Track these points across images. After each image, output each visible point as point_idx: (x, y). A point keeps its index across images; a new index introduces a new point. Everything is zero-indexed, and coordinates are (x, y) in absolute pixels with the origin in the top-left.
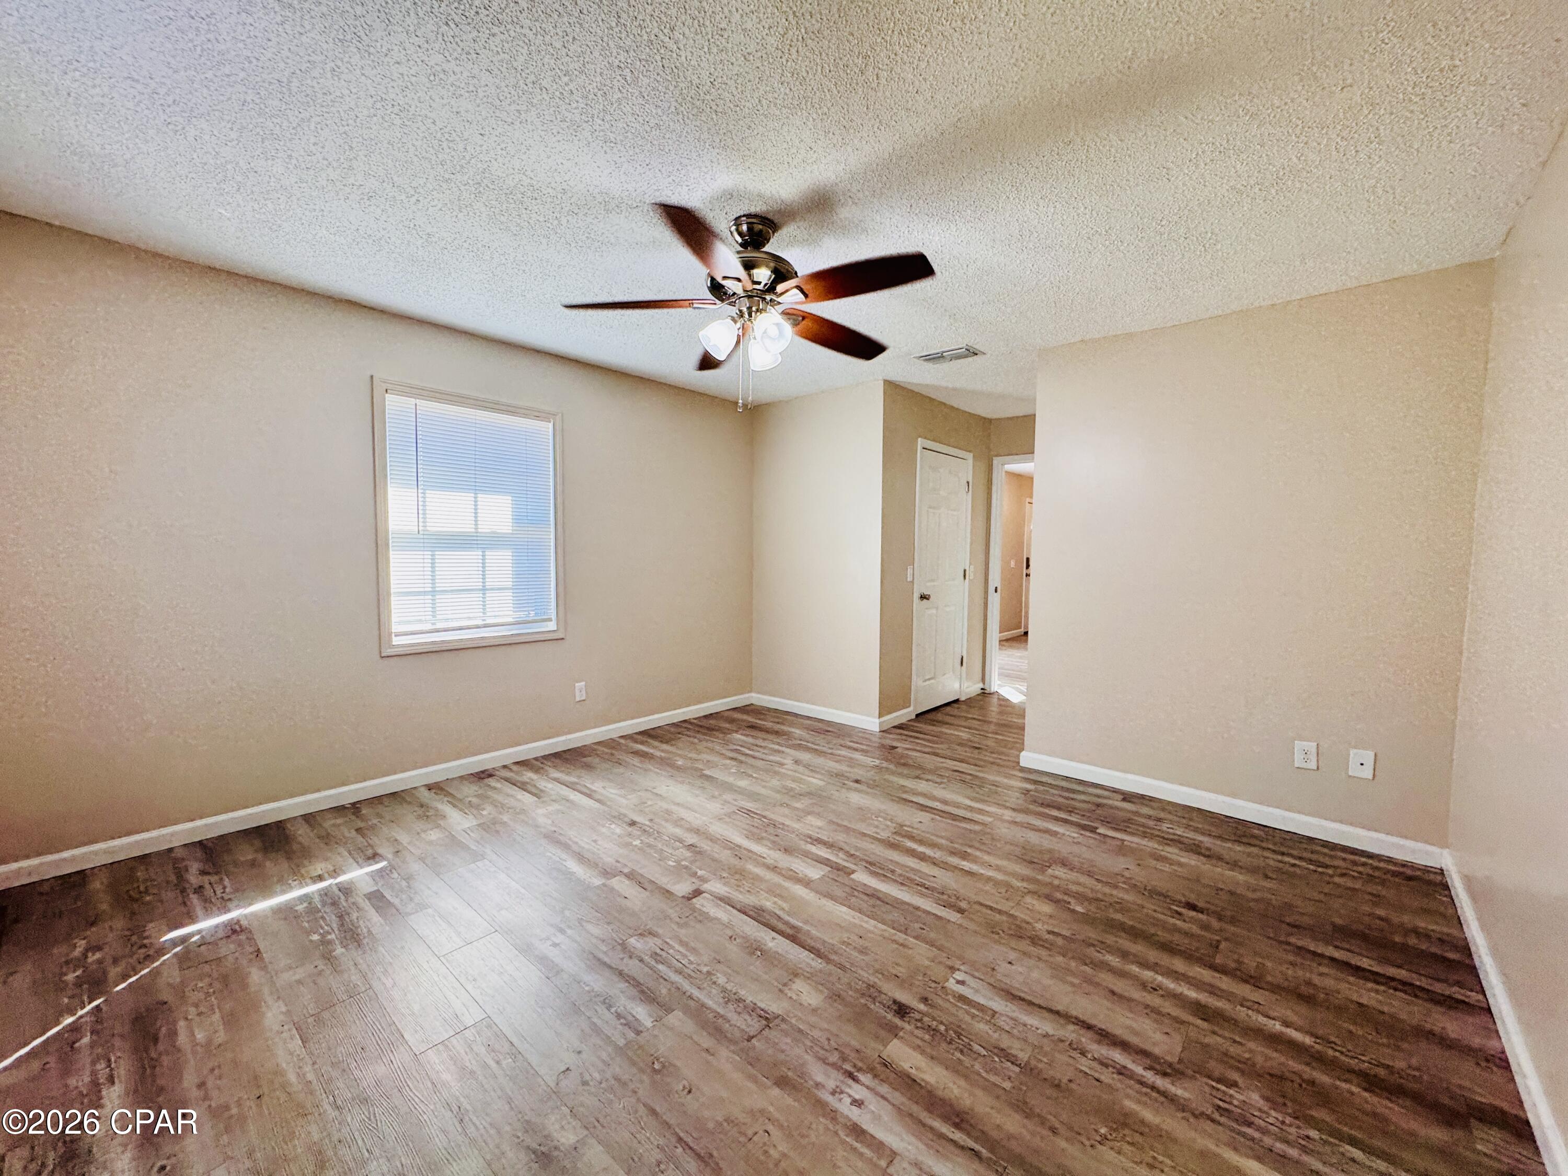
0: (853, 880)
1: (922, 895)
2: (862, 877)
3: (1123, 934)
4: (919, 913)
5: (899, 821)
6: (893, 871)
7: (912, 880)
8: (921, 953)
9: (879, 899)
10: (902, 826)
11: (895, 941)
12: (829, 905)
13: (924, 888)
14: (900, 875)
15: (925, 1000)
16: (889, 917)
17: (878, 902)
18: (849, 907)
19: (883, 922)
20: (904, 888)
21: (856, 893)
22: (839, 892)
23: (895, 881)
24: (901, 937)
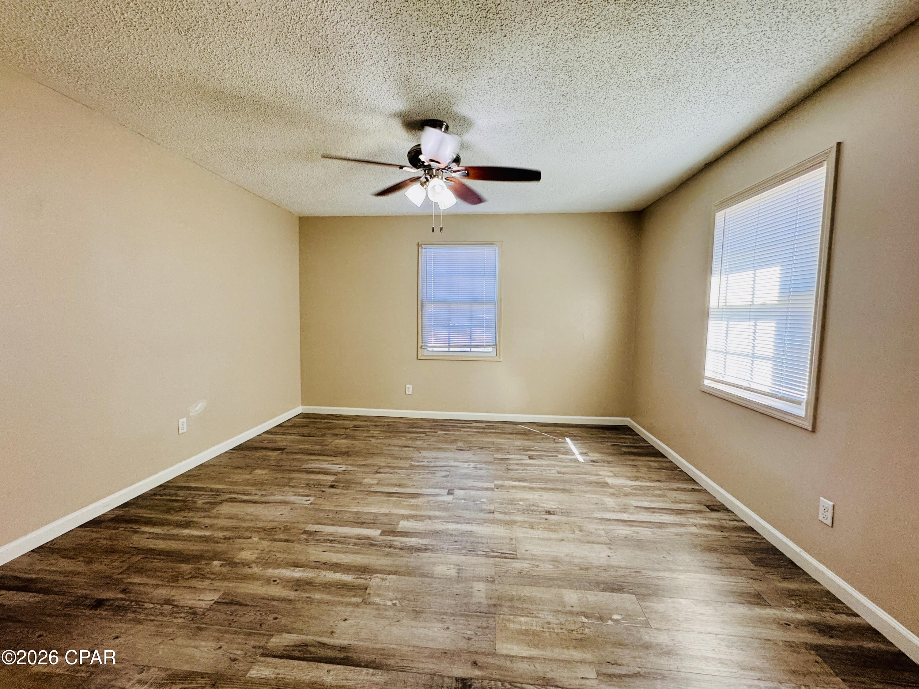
0: (378, 529)
1: (331, 534)
2: (374, 533)
3: (198, 553)
4: (331, 523)
5: (369, 610)
6: (355, 544)
7: (340, 542)
8: (327, 505)
9: (357, 523)
10: (364, 602)
11: (341, 506)
12: (383, 511)
13: (331, 540)
14: (349, 544)
15: (323, 491)
16: (348, 515)
17: (357, 521)
18: (371, 513)
19: (350, 512)
20: (344, 535)
21: (372, 521)
22: (383, 519)
23: (350, 538)
24: (338, 509)
